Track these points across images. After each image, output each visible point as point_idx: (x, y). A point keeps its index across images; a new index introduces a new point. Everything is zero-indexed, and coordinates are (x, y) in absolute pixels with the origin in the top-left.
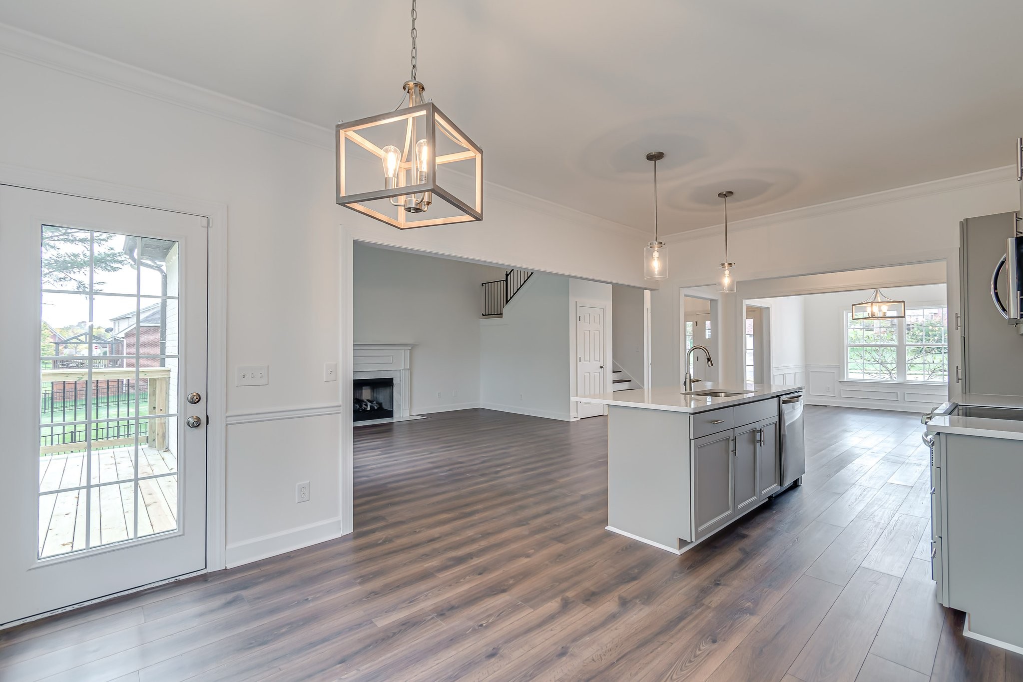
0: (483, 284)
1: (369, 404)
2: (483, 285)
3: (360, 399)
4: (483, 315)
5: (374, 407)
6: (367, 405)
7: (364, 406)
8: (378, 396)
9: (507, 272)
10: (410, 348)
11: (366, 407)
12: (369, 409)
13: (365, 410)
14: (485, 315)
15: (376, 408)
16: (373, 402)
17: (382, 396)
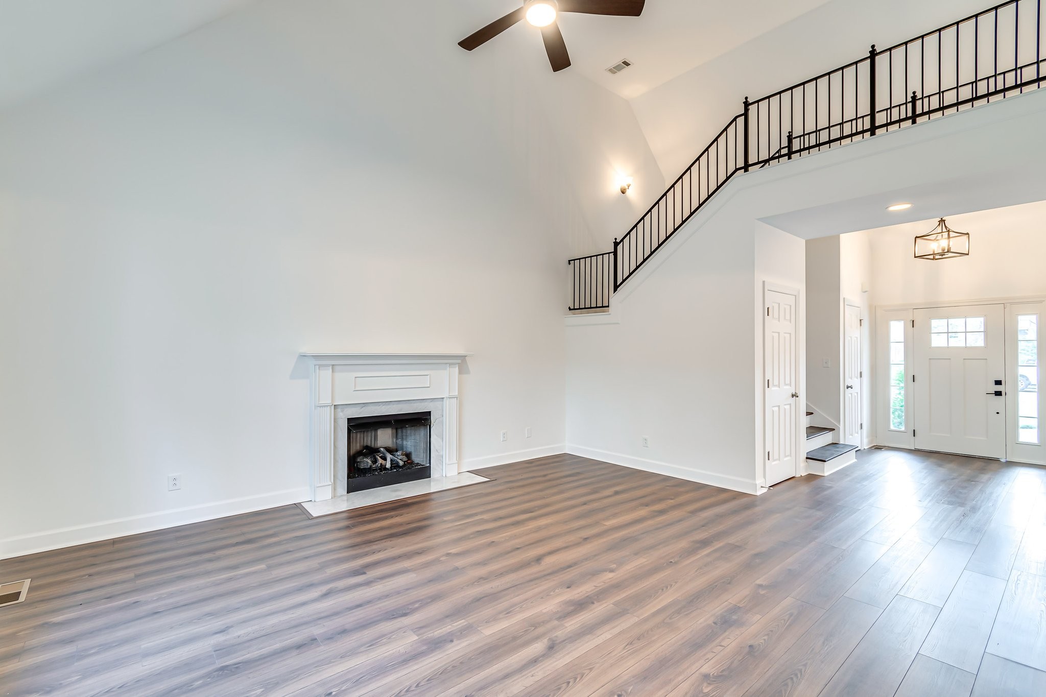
0: (569, 261)
1: (389, 457)
2: (569, 263)
3: (373, 446)
4: (570, 309)
5: (398, 463)
6: (385, 459)
7: (380, 461)
8: (405, 443)
9: (616, 239)
10: (459, 361)
11: (383, 462)
12: (388, 465)
13: (382, 468)
14: (574, 309)
15: (401, 463)
16: (397, 451)
17: (412, 441)
